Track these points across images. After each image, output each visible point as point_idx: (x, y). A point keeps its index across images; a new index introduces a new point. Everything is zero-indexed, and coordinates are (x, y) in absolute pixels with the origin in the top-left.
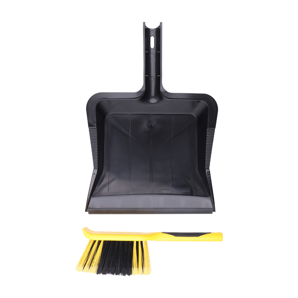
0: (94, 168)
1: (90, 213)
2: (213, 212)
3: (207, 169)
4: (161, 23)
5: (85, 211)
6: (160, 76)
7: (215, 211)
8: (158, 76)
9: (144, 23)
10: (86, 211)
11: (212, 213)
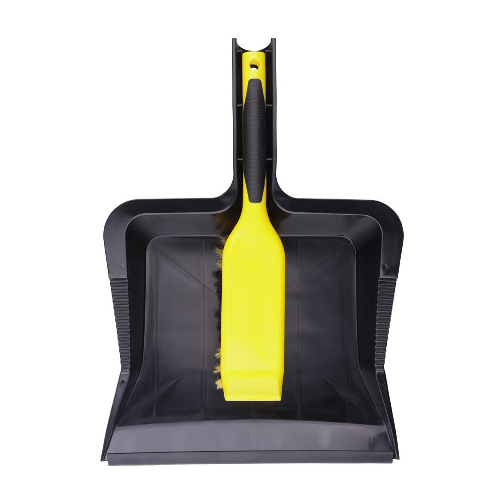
0: (122, 368)
1: (111, 464)
2: (394, 460)
3: (379, 368)
4: (273, 41)
5: (101, 460)
6: (271, 159)
7: (399, 459)
8: (268, 159)
9: (234, 41)
10: (103, 459)
11: (391, 462)
